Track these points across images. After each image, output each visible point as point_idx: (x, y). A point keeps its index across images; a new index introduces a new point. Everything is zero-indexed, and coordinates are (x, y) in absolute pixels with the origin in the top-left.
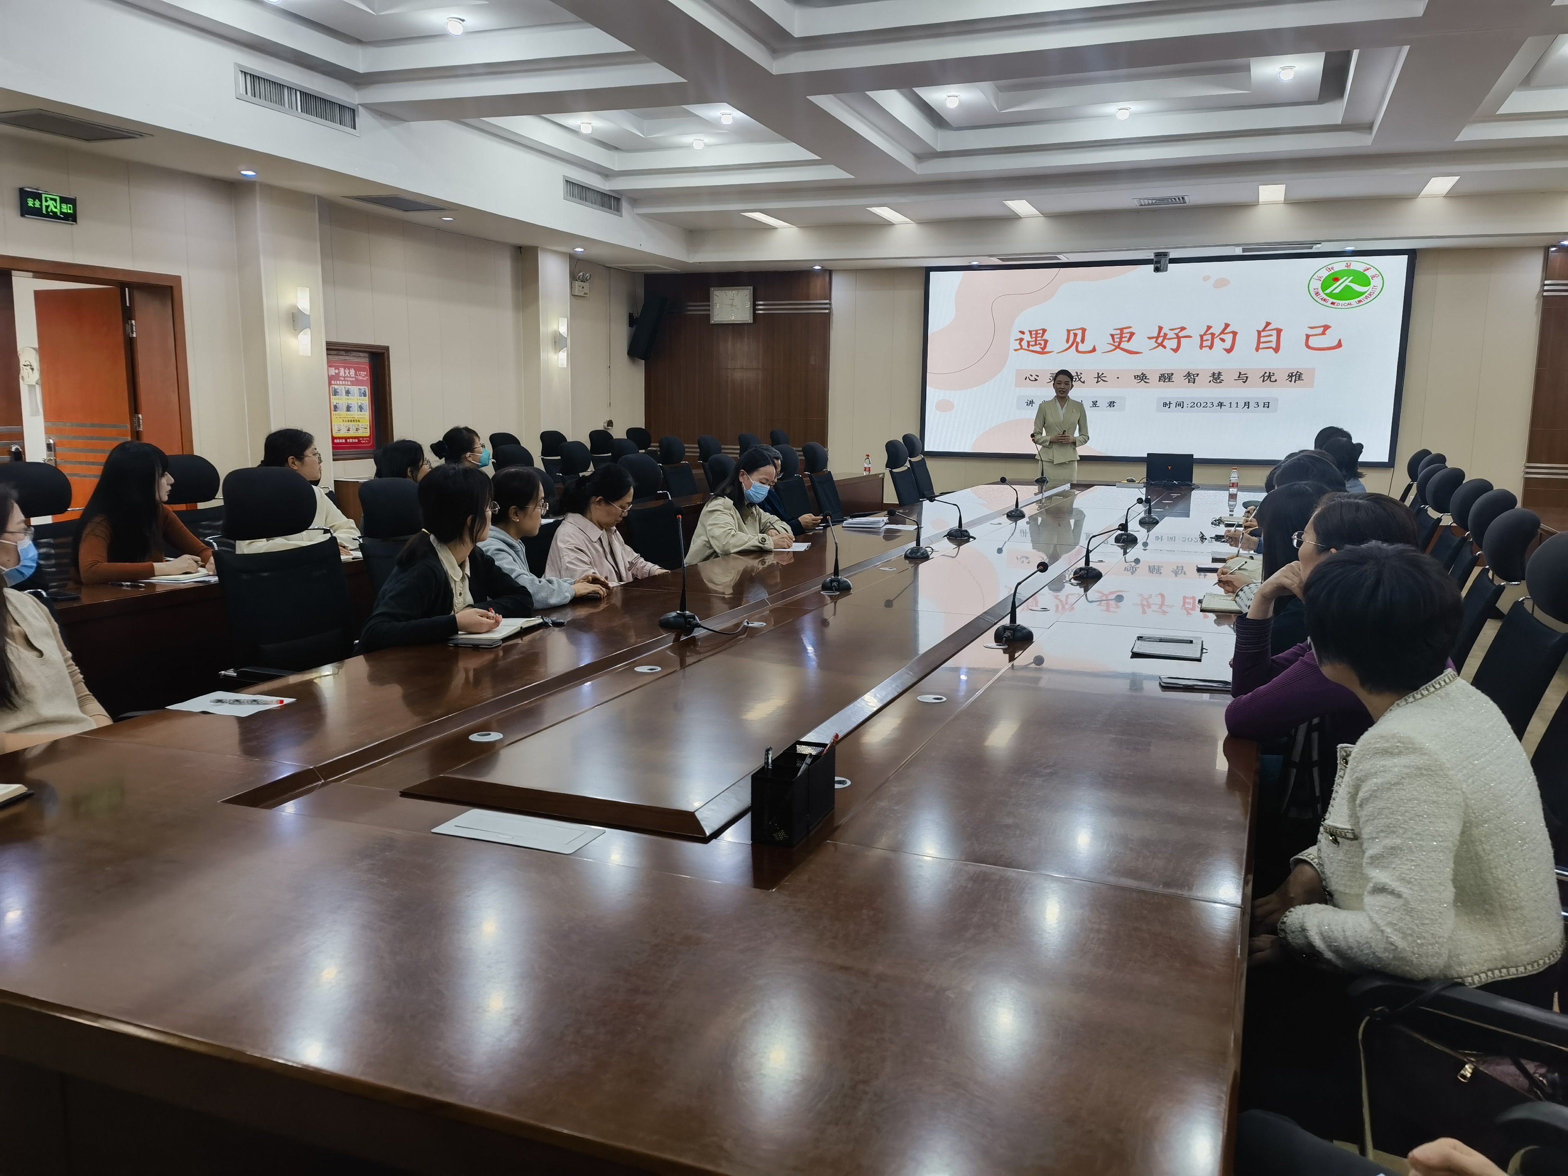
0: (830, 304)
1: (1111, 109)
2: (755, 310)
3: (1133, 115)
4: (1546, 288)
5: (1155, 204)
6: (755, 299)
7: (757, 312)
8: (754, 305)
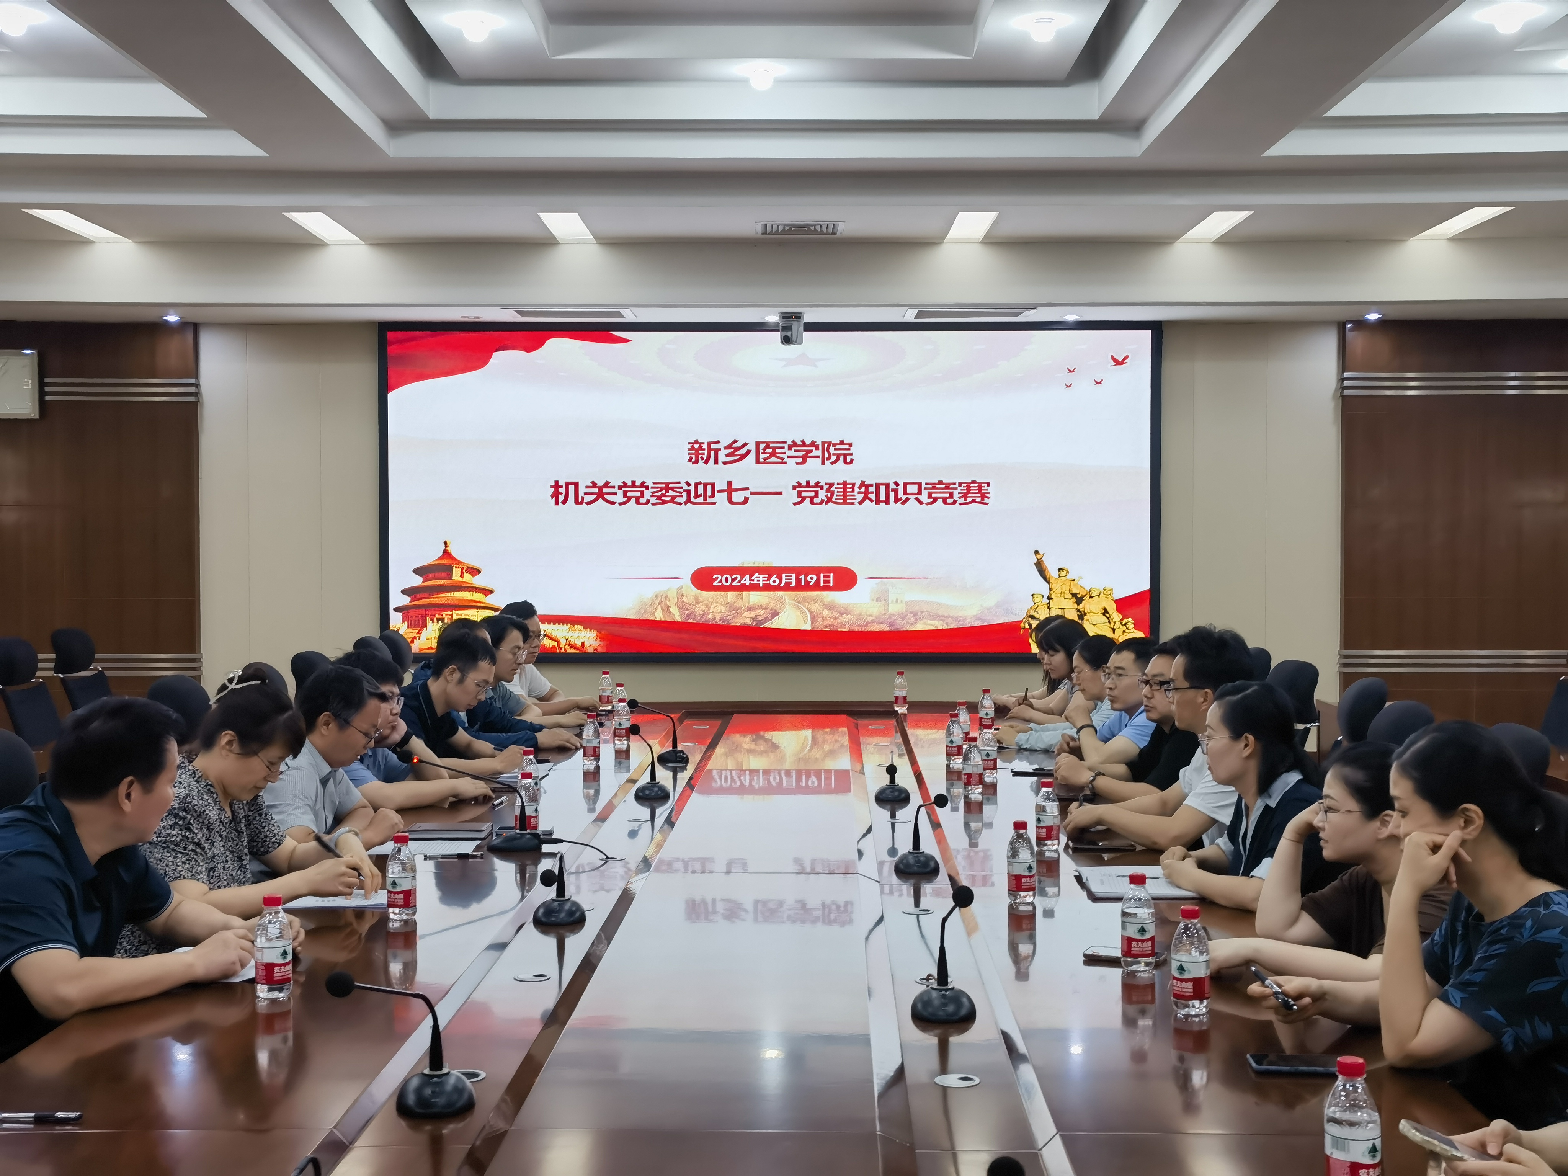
0: (197, 385)
1: (738, 68)
2: (42, 394)
3: (781, 82)
4: (1346, 383)
5: (789, 232)
6: (43, 372)
7: (47, 398)
8: (42, 385)
